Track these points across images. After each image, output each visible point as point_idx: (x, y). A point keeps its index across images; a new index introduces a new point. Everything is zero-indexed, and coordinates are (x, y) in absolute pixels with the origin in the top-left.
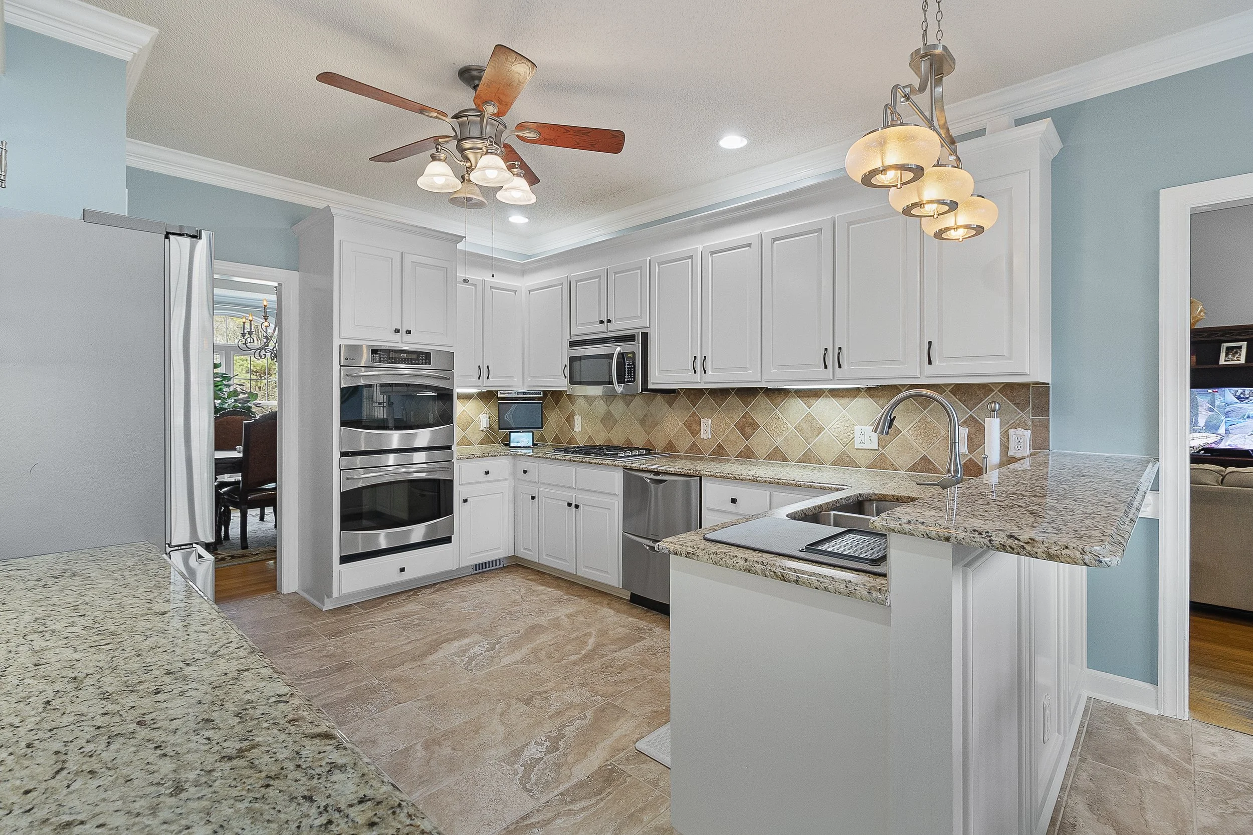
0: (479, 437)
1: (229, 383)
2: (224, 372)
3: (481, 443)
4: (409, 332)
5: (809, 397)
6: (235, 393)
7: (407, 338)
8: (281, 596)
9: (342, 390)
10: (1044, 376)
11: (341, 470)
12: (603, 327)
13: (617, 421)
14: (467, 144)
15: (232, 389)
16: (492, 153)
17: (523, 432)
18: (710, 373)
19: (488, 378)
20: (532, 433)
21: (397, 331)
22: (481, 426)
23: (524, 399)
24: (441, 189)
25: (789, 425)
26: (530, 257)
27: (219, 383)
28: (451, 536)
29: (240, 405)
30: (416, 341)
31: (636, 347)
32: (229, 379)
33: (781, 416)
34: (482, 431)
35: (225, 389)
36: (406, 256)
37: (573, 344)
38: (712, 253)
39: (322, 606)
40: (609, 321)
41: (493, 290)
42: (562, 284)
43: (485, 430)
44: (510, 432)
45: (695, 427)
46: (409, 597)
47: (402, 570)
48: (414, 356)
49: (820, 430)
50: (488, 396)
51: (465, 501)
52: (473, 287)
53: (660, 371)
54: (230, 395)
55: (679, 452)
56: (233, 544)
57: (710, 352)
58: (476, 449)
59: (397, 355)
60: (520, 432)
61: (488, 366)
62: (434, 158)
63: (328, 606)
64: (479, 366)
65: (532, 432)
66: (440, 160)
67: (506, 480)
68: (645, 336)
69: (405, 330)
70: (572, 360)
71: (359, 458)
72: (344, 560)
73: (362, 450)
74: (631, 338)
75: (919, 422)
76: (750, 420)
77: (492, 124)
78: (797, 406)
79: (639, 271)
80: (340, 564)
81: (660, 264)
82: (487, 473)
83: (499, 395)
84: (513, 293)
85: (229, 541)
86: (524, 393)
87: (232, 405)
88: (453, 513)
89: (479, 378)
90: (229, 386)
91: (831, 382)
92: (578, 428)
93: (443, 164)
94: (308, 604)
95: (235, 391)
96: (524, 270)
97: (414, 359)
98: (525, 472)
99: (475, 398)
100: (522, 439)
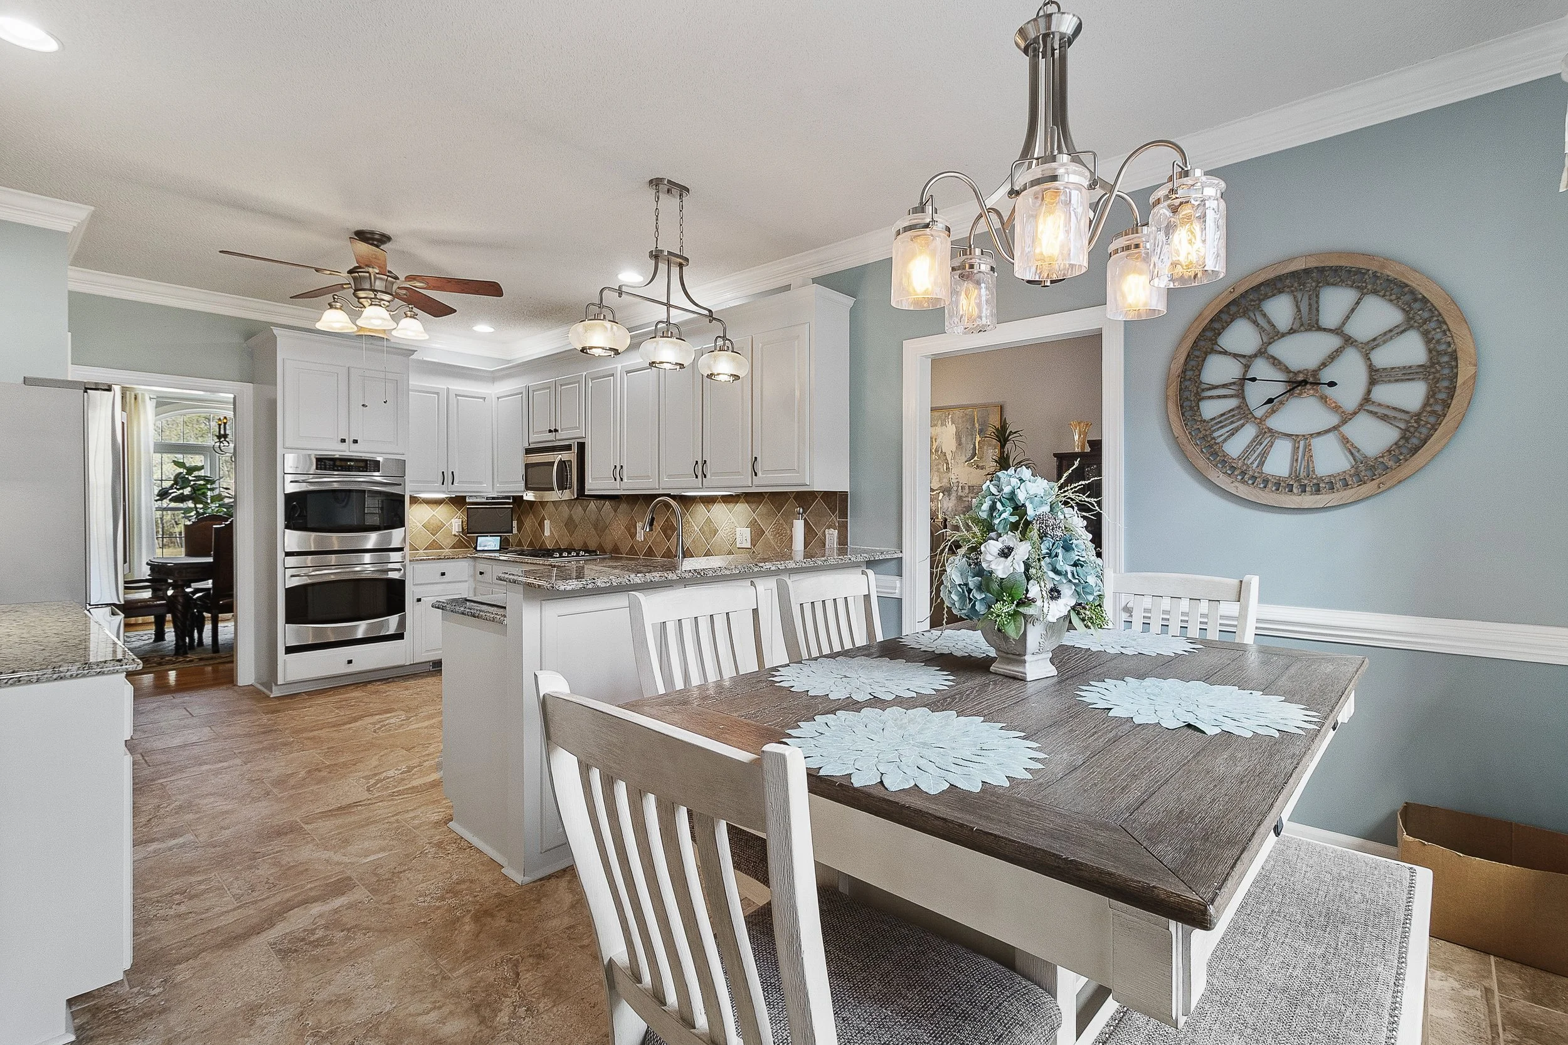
0: (451, 541)
1: (214, 486)
2: (209, 475)
3: (453, 547)
4: (355, 441)
5: (708, 502)
6: (219, 498)
7: (354, 447)
8: (236, 688)
9: (286, 495)
10: (845, 487)
11: (286, 568)
12: (551, 436)
13: (577, 526)
14: (361, 294)
15: (216, 492)
16: (375, 305)
17: (491, 536)
18: (626, 481)
19: (453, 484)
20: (499, 538)
21: (343, 441)
22: (453, 530)
23: (493, 504)
24: (340, 329)
25: (696, 528)
26: (509, 361)
27: (203, 487)
28: (403, 633)
29: (225, 510)
30: (362, 450)
31: (571, 456)
32: (213, 482)
33: (690, 519)
34: (455, 535)
35: (209, 493)
36: (352, 370)
37: (529, 451)
38: (628, 372)
39: (270, 693)
40: (556, 431)
41: (458, 397)
42: (522, 393)
43: (457, 534)
44: (477, 537)
45: (633, 530)
46: (357, 687)
47: (350, 662)
48: (362, 464)
49: (716, 531)
50: (458, 501)
51: (419, 600)
52: (436, 395)
53: (593, 479)
54: (213, 499)
55: (622, 554)
56: (205, 650)
57: (625, 462)
58: (447, 552)
59: (343, 463)
60: (487, 536)
61: (453, 472)
62: (331, 306)
63: (276, 693)
64: (443, 472)
65: (500, 536)
66: (336, 308)
67: (466, 581)
68: (582, 447)
69: (352, 440)
70: (527, 466)
71: (310, 557)
72: (290, 650)
73: (313, 550)
74: (568, 448)
75: (775, 524)
76: (670, 523)
77: (381, 279)
78: (701, 508)
79: (577, 385)
80: (286, 654)
81: (592, 379)
82: (443, 574)
83: (467, 500)
84: (481, 400)
85: (202, 648)
86: (493, 498)
87: (216, 510)
88: (405, 611)
89: (443, 484)
90: (212, 490)
91: (700, 490)
92: (547, 533)
93: (340, 311)
94: (259, 692)
95: (220, 495)
96: (493, 377)
97: (362, 467)
98: (481, 573)
99: (447, 503)
100: (489, 542)
